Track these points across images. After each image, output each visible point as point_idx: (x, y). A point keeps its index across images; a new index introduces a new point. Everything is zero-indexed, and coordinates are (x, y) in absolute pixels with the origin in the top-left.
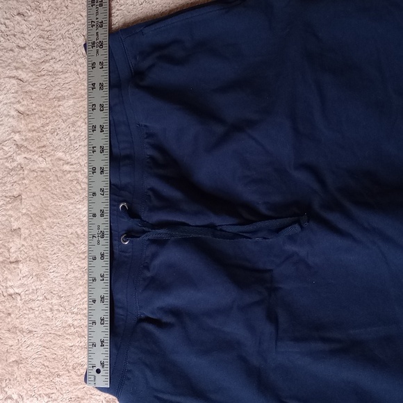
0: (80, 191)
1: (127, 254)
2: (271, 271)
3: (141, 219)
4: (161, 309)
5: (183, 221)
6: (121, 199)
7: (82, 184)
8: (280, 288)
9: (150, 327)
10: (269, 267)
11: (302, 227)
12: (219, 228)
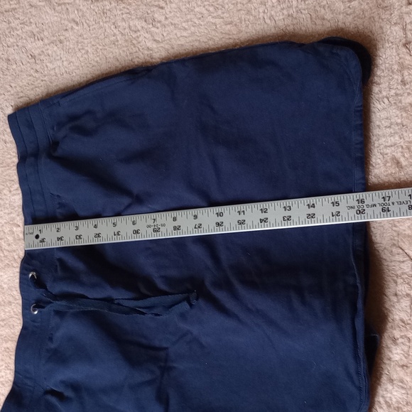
0: (3, 259)
1: (36, 324)
2: (166, 349)
3: (47, 289)
4: (62, 382)
5: (82, 293)
6: (31, 268)
7: (5, 251)
8: (174, 367)
9: (53, 400)
10: (165, 345)
11: (191, 305)
12: (116, 301)
